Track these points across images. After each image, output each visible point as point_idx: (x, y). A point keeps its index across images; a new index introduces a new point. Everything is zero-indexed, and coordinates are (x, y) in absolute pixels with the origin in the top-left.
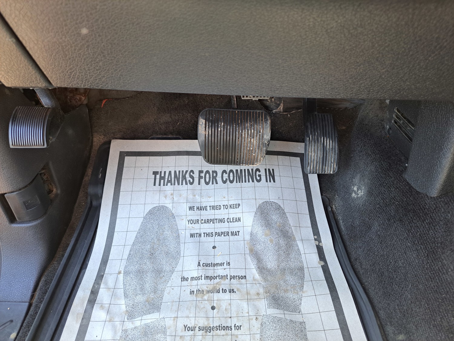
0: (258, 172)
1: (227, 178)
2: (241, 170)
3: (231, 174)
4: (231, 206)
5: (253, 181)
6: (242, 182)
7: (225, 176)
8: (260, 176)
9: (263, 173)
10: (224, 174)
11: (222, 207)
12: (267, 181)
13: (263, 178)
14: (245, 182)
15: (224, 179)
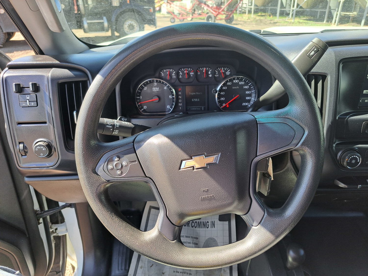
0: (208, 223)
1: (194, 225)
2: (200, 222)
3: (196, 224)
4: (194, 238)
5: (205, 228)
6: (200, 228)
7: (193, 224)
8: (208, 225)
9: (210, 224)
10: (193, 223)
11: (190, 237)
12: (211, 228)
13: (210, 226)
14: (202, 228)
15: (193, 226)
